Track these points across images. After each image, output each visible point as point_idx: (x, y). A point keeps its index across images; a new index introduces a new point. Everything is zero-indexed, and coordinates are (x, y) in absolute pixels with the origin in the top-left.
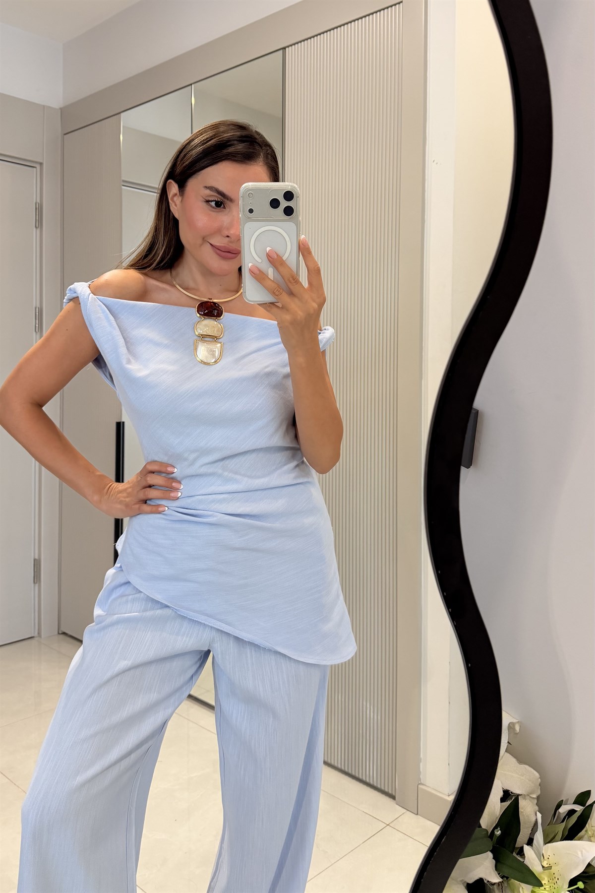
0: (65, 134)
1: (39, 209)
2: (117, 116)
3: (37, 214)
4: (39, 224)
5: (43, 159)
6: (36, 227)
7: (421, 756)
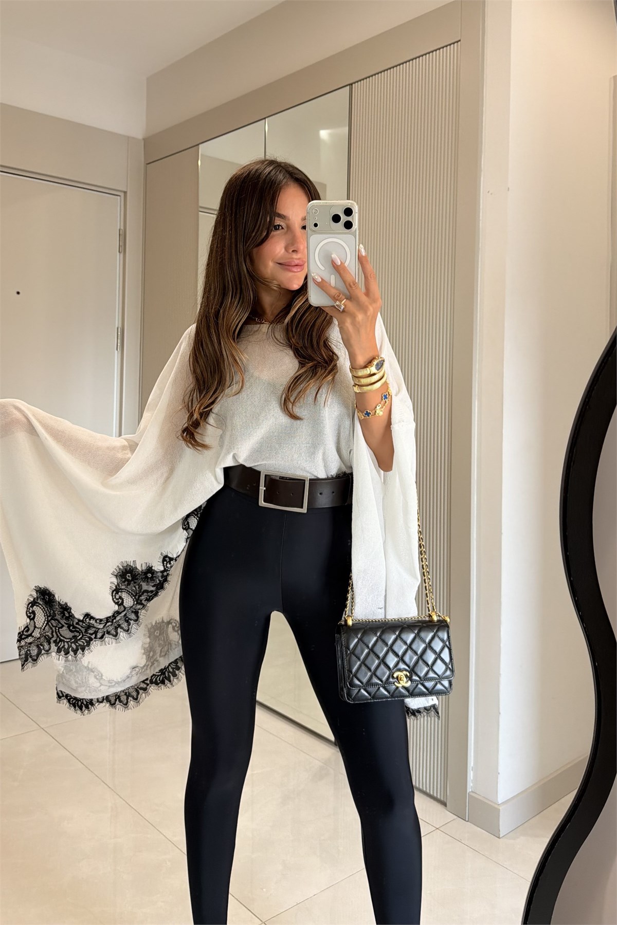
0: (148, 164)
1: (123, 236)
2: (196, 147)
3: (121, 240)
4: (123, 248)
5: (127, 189)
6: (119, 252)
7: (472, 765)
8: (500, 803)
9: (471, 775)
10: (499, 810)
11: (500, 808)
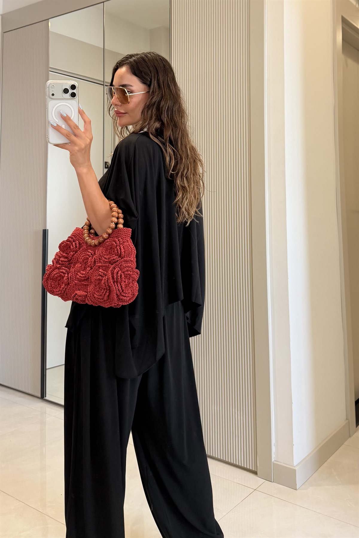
0: (4, 33)
2: (46, 21)
7: (274, 442)
8: (295, 466)
9: (274, 449)
11: (296, 468)
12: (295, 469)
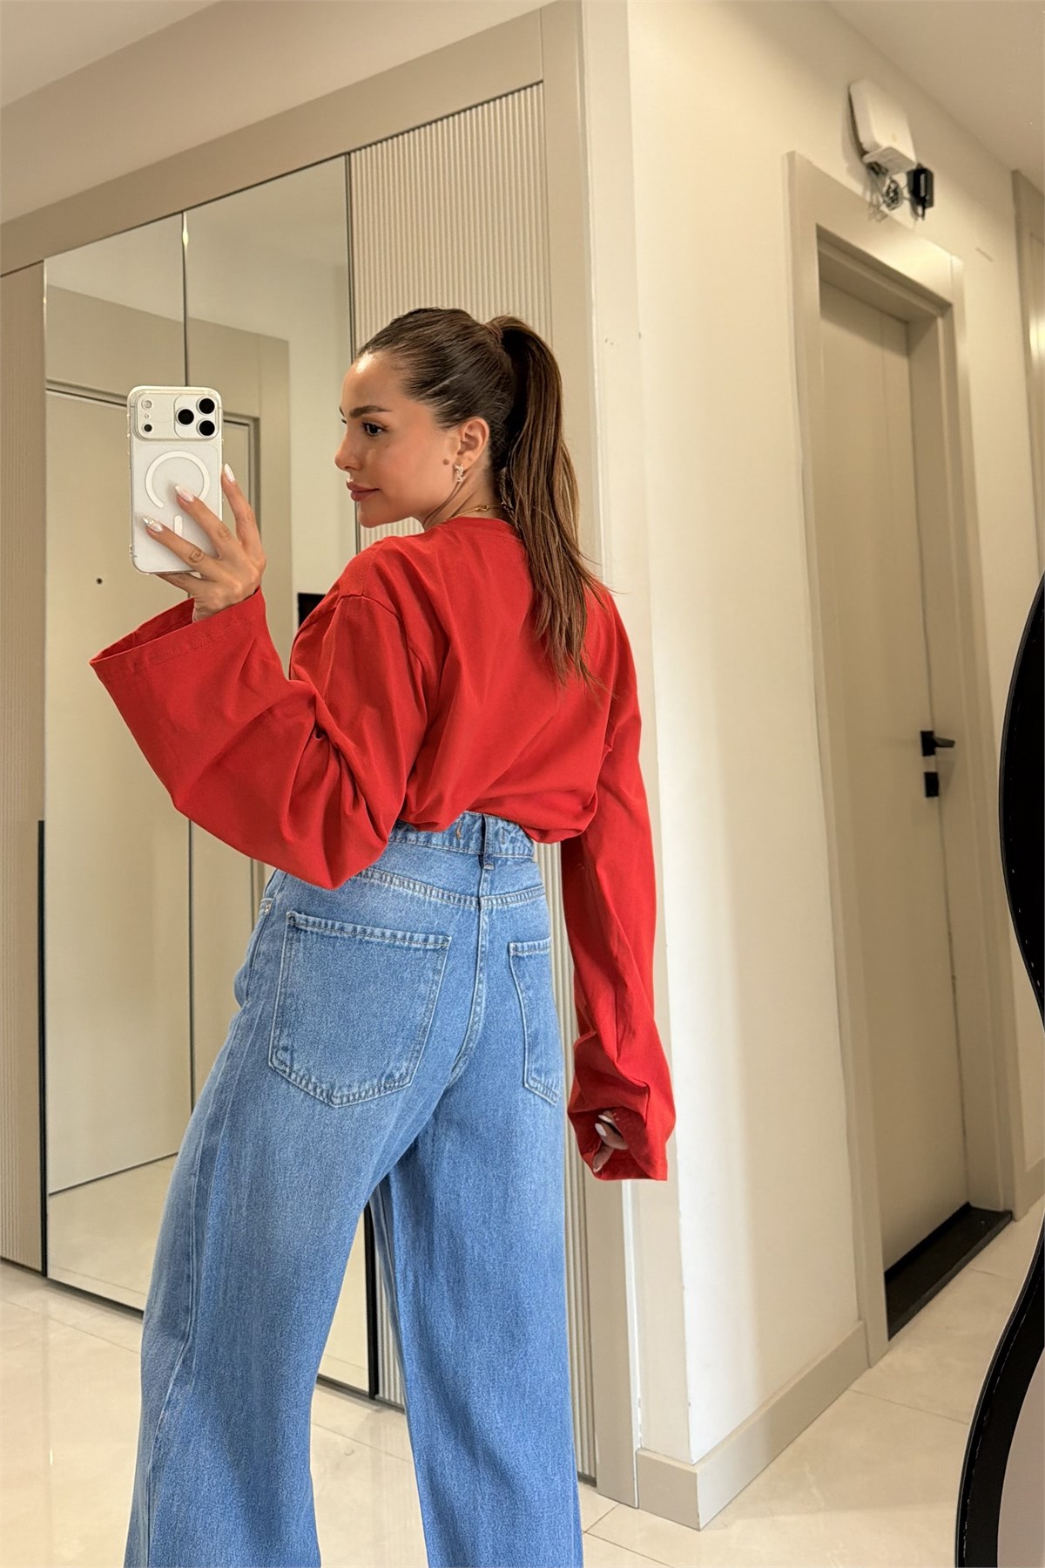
2: (38, 265)
7: (639, 1396)
8: (694, 1462)
9: (638, 1415)
10: (695, 1475)
11: (697, 1470)
12: (693, 1471)
